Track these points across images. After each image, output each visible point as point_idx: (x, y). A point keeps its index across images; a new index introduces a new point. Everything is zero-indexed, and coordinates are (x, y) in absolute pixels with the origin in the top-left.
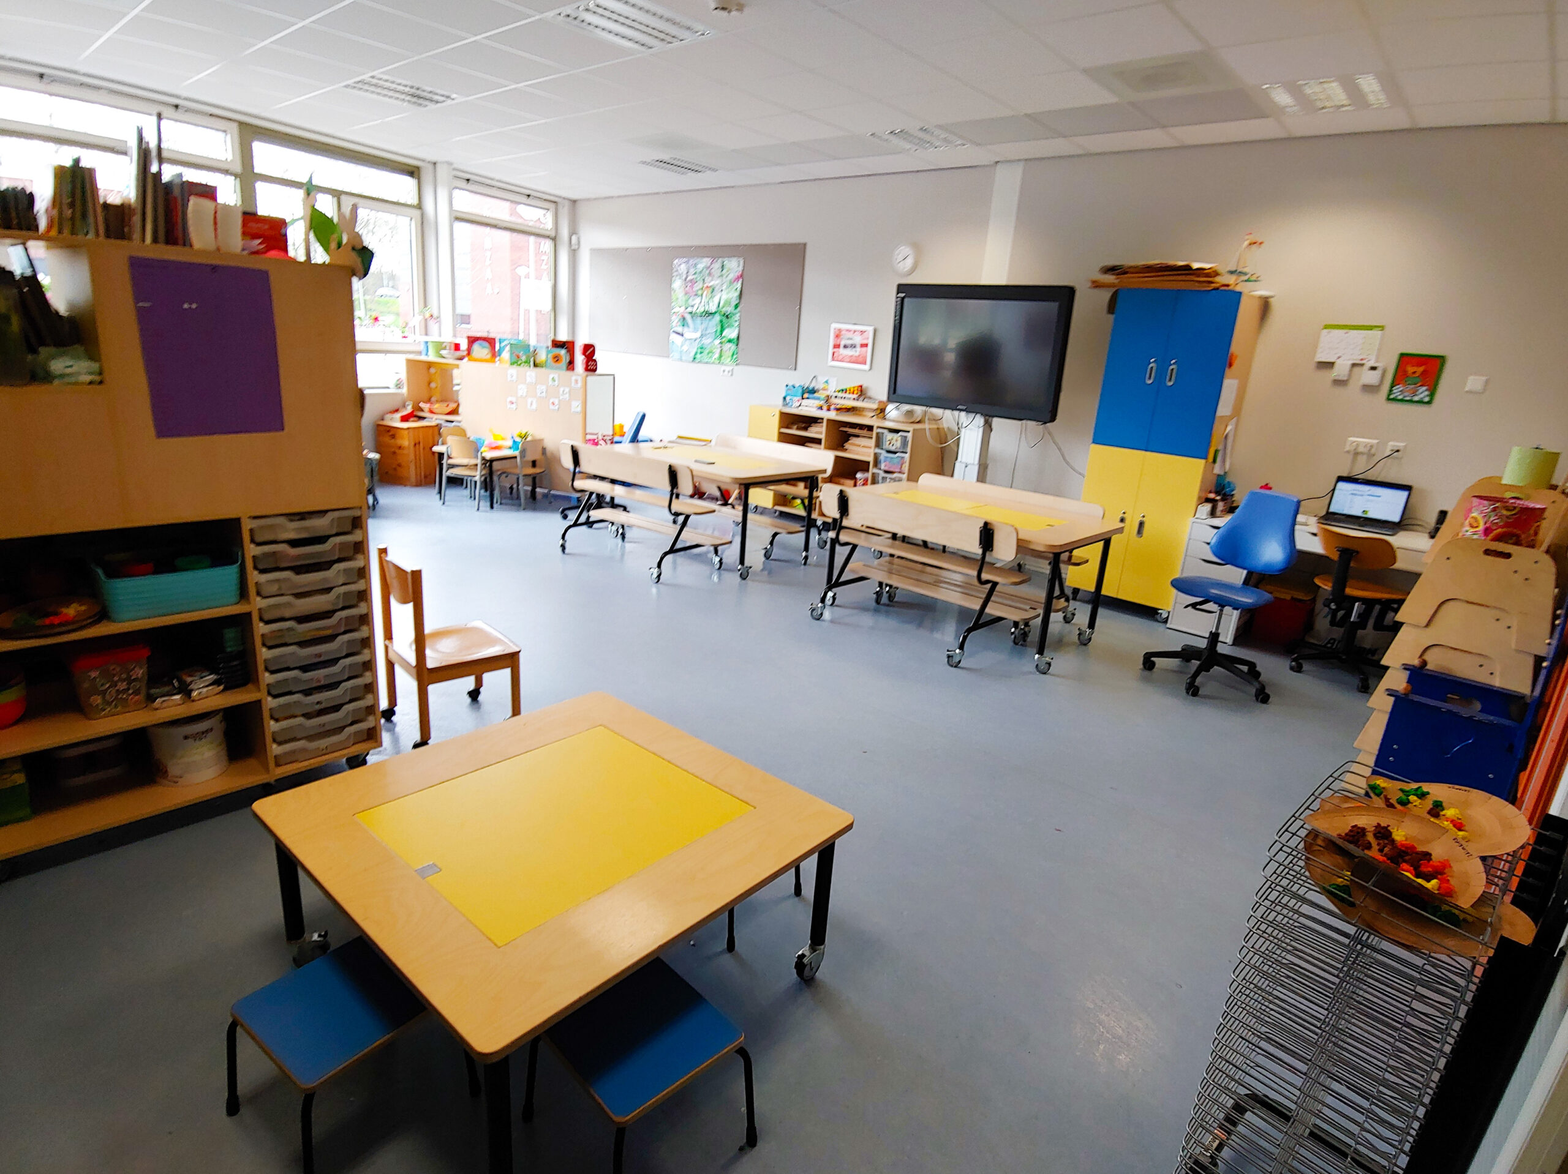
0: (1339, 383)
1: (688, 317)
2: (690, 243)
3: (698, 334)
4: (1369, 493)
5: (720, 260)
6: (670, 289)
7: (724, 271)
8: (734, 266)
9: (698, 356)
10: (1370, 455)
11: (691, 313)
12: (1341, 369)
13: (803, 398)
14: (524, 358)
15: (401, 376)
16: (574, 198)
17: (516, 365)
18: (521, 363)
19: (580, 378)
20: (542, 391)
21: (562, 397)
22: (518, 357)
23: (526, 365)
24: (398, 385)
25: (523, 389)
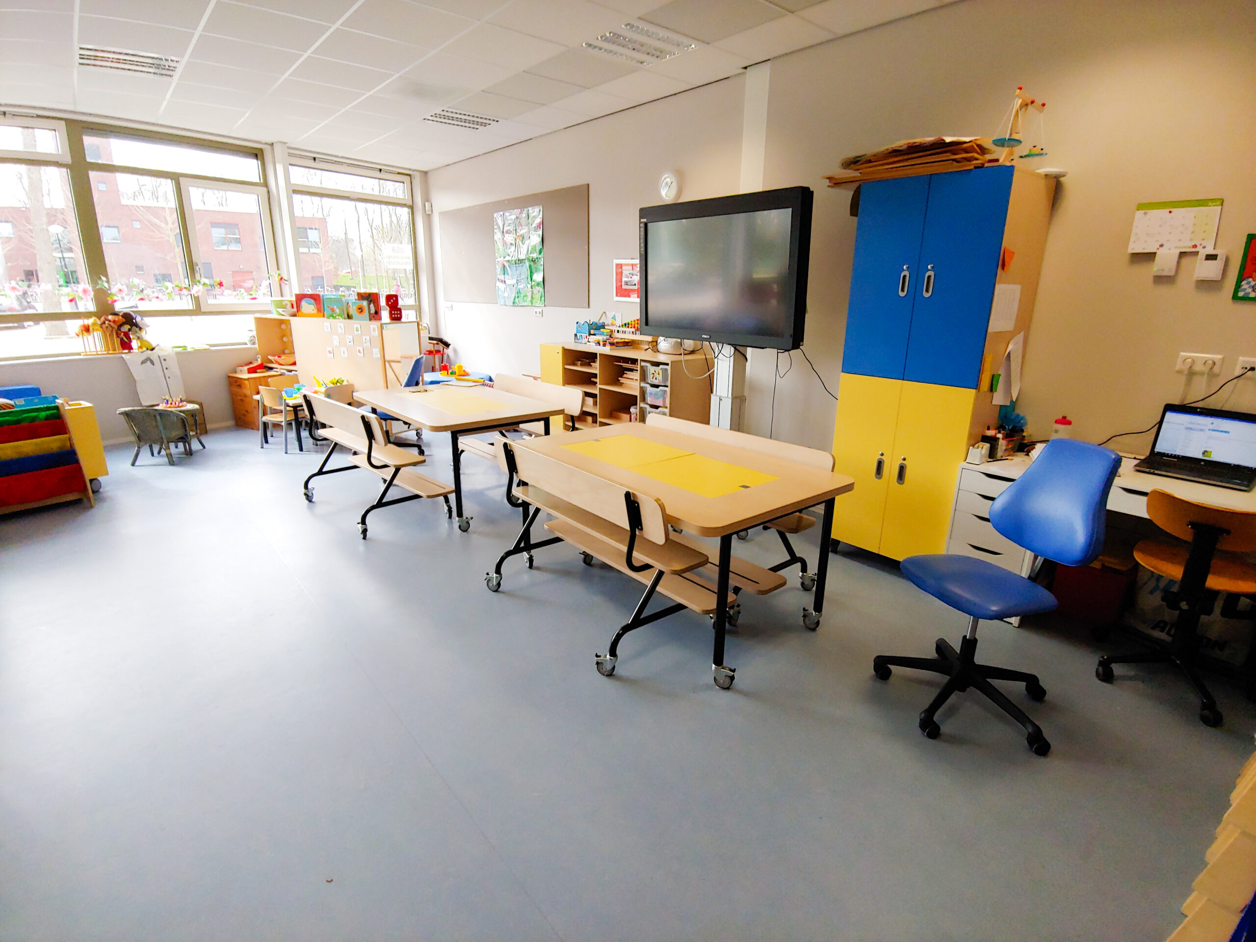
0: (1159, 279)
1: (507, 265)
2: (503, 198)
3: (515, 280)
4: (1212, 427)
5: (526, 210)
6: (493, 242)
7: (530, 219)
8: (536, 213)
9: (517, 300)
10: (1212, 375)
11: (509, 261)
12: (1166, 261)
13: (590, 334)
14: (338, 311)
15: (254, 333)
16: (425, 169)
17: (331, 318)
18: (336, 316)
19: (376, 327)
20: (350, 341)
21: (365, 345)
22: (333, 310)
23: (340, 317)
24: (252, 341)
25: (337, 340)
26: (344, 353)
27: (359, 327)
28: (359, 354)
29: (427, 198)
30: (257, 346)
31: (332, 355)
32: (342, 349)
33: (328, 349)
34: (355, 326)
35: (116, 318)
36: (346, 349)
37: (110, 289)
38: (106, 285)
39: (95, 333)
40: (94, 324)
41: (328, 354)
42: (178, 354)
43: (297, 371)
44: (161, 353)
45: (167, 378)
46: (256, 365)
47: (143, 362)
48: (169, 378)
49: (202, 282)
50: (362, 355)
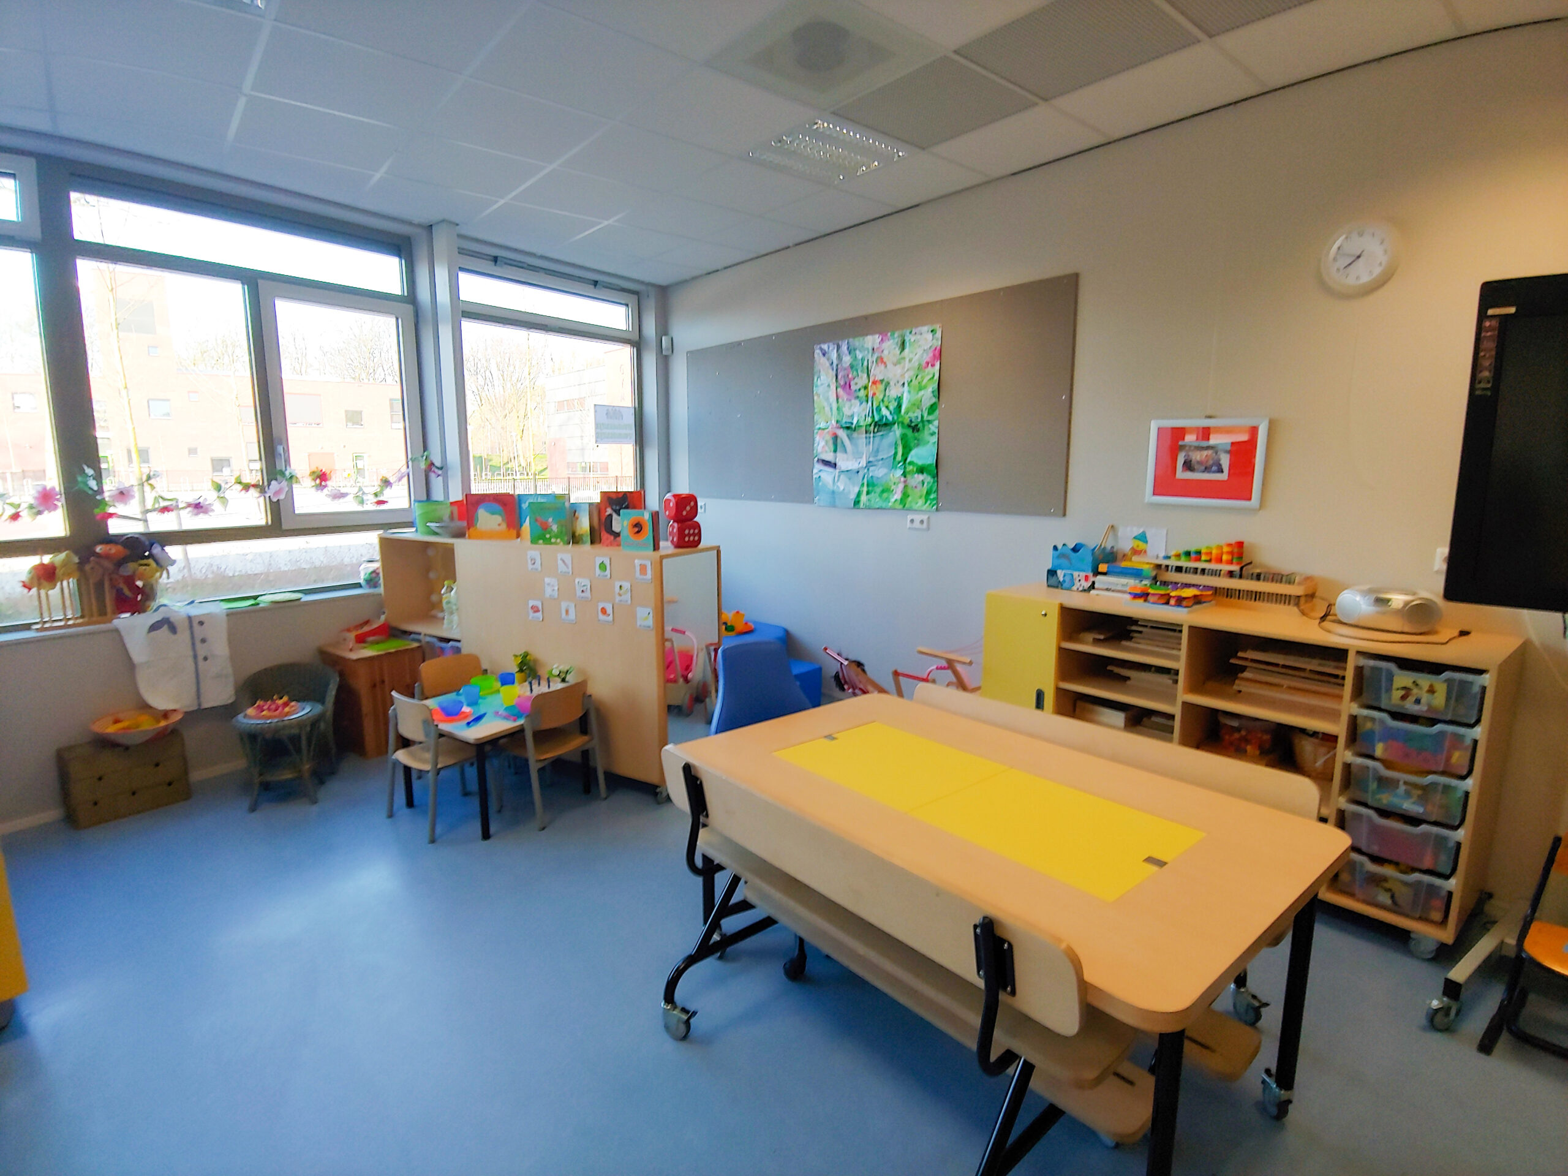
1: (842, 434)
3: (863, 463)
5: (897, 334)
7: (907, 351)
8: (924, 340)
9: (864, 498)
11: (848, 427)
13: (1097, 573)
14: (555, 528)
15: (376, 565)
16: (662, 280)
17: (541, 541)
18: (550, 538)
19: (648, 564)
20: (584, 588)
21: (618, 598)
22: (545, 527)
23: (559, 540)
24: (372, 581)
25: (553, 586)
26: (567, 612)
27: (607, 562)
28: (602, 617)
29: (663, 328)
30: (381, 590)
31: (539, 614)
32: (564, 605)
33: (531, 603)
34: (598, 561)
35: (113, 549)
36: (573, 605)
37: (101, 491)
38: (93, 484)
39: (65, 583)
40: (65, 563)
41: (531, 611)
42: (231, 615)
43: (459, 641)
44: (194, 611)
45: (200, 658)
46: (375, 626)
47: (154, 627)
48: (205, 659)
49: (287, 473)
50: (610, 618)
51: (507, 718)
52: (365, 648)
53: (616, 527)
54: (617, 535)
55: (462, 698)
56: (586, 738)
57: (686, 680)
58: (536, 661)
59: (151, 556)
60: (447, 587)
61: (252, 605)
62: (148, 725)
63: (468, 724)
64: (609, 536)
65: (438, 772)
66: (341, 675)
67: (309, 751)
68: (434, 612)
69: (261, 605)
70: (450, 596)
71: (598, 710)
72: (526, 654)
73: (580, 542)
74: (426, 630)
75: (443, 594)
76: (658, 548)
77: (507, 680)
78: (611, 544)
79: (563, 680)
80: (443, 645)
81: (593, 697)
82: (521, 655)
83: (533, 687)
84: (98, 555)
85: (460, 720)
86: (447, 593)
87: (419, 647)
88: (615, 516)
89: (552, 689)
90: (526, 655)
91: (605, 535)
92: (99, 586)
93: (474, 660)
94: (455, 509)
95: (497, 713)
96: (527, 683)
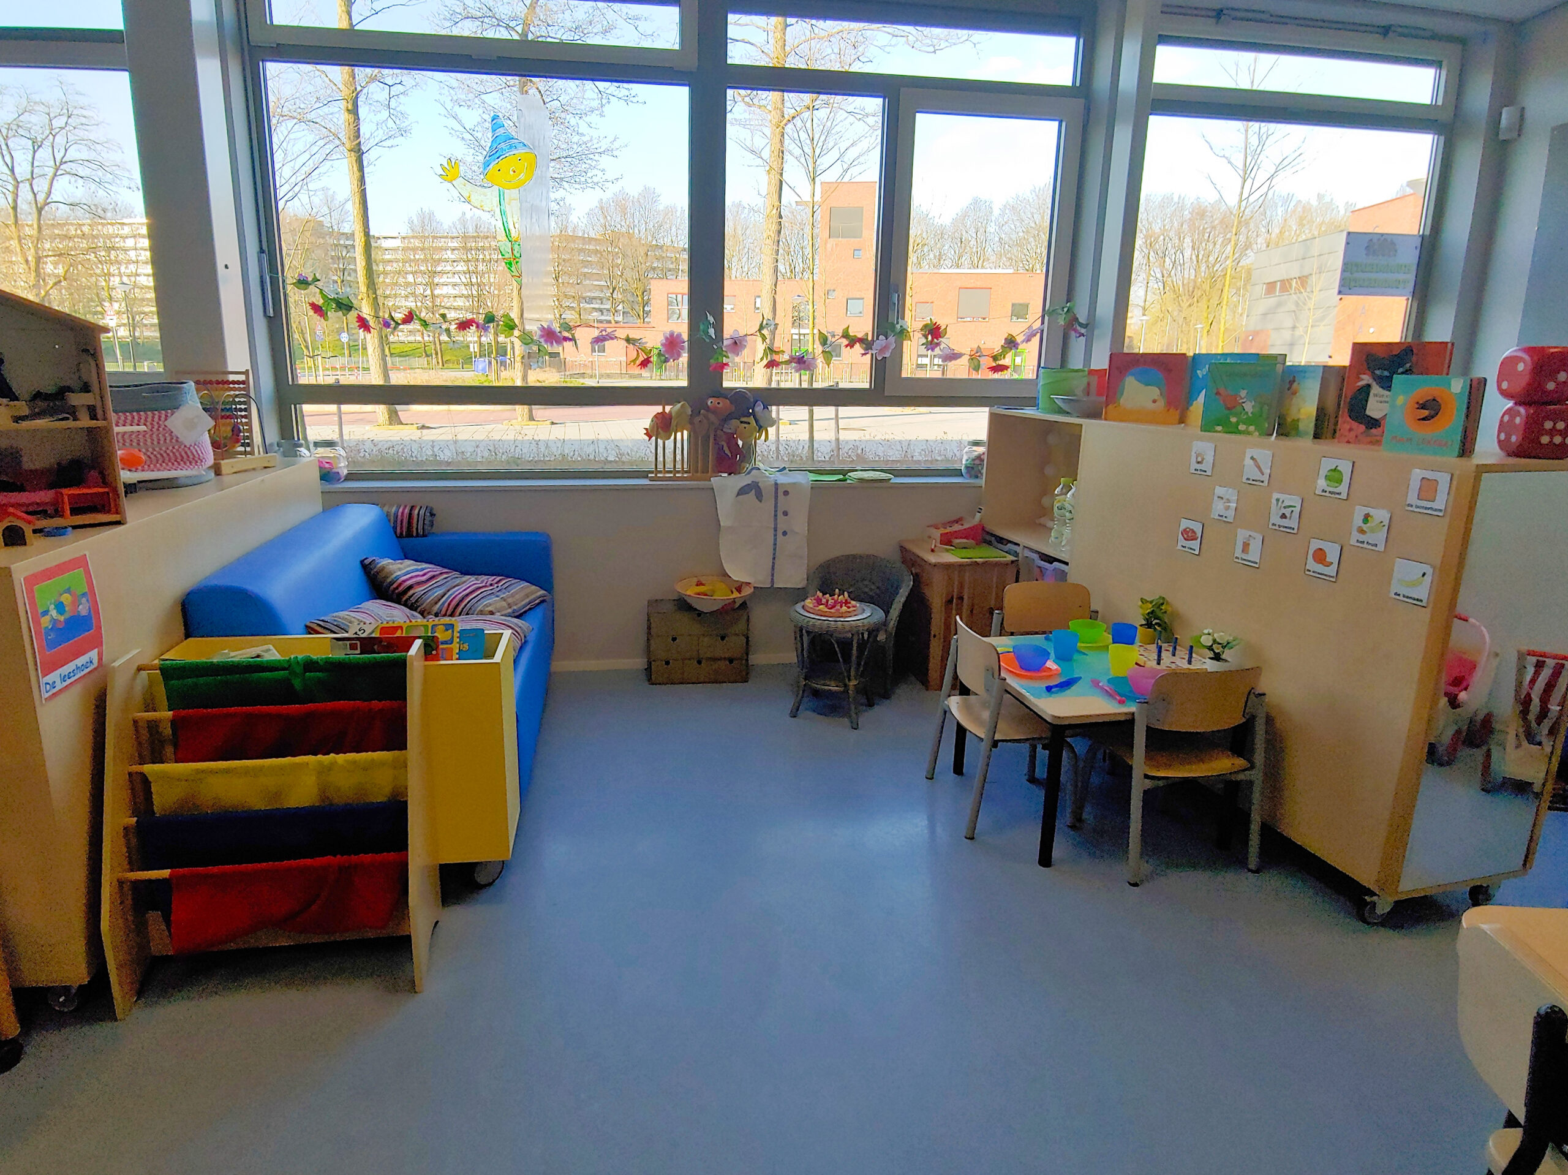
14: (1249, 407)
15: (982, 449)
17: (1219, 428)
18: (1238, 424)
19: (1443, 479)
20: (1287, 512)
21: (1355, 536)
22: (1232, 405)
23: (1252, 428)
24: (974, 468)
25: (1229, 501)
26: (1246, 547)
27: (1345, 467)
28: (1312, 565)
29: (1510, 96)
30: (982, 482)
31: (1195, 544)
32: (1242, 535)
33: (1185, 524)
34: (1327, 465)
35: (721, 404)
36: (1260, 537)
37: (719, 340)
38: (712, 332)
39: (679, 435)
40: (680, 413)
41: (1181, 537)
42: (816, 487)
43: (1067, 564)
44: (782, 479)
45: (780, 533)
46: (966, 526)
47: (742, 492)
48: (785, 533)
49: (898, 326)
50: (1331, 571)
51: (1110, 695)
52: (947, 550)
53: (1374, 409)
54: (1373, 423)
55: (1050, 648)
56: (1240, 762)
57: (1454, 703)
58: (1176, 615)
59: (754, 414)
60: (1064, 486)
61: (839, 480)
62: (722, 595)
63: (1049, 689)
64: (1355, 425)
65: (995, 744)
66: (917, 578)
67: (859, 664)
68: (1042, 520)
69: (848, 481)
70: (1066, 499)
71: (1270, 720)
72: (1161, 601)
73: (1293, 432)
74: (1027, 540)
75: (1057, 495)
76: (1472, 451)
77: (1123, 635)
78: (1357, 440)
79: (1217, 657)
80: (1046, 565)
81: (1267, 699)
82: (1151, 602)
83: (1164, 654)
84: (708, 409)
85: (1041, 678)
86: (1061, 495)
87: (1013, 562)
88: (1376, 389)
89: (1196, 665)
90: (1161, 603)
91: (1346, 423)
92: (706, 439)
93: (1083, 593)
94: (1094, 380)
95: (1096, 683)
96: (1154, 647)
